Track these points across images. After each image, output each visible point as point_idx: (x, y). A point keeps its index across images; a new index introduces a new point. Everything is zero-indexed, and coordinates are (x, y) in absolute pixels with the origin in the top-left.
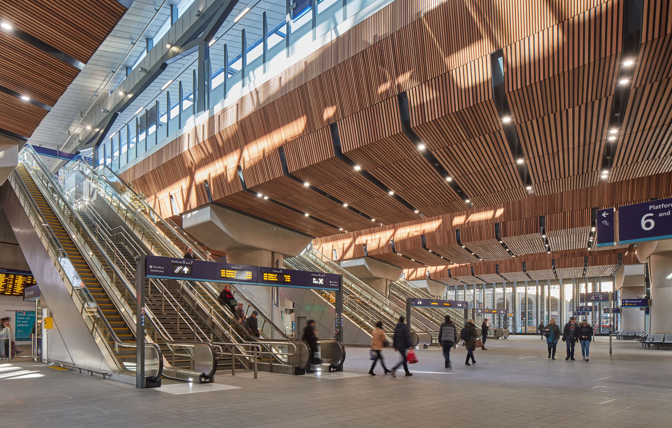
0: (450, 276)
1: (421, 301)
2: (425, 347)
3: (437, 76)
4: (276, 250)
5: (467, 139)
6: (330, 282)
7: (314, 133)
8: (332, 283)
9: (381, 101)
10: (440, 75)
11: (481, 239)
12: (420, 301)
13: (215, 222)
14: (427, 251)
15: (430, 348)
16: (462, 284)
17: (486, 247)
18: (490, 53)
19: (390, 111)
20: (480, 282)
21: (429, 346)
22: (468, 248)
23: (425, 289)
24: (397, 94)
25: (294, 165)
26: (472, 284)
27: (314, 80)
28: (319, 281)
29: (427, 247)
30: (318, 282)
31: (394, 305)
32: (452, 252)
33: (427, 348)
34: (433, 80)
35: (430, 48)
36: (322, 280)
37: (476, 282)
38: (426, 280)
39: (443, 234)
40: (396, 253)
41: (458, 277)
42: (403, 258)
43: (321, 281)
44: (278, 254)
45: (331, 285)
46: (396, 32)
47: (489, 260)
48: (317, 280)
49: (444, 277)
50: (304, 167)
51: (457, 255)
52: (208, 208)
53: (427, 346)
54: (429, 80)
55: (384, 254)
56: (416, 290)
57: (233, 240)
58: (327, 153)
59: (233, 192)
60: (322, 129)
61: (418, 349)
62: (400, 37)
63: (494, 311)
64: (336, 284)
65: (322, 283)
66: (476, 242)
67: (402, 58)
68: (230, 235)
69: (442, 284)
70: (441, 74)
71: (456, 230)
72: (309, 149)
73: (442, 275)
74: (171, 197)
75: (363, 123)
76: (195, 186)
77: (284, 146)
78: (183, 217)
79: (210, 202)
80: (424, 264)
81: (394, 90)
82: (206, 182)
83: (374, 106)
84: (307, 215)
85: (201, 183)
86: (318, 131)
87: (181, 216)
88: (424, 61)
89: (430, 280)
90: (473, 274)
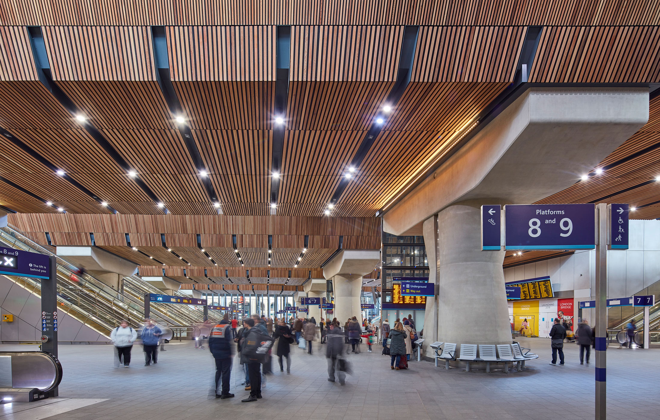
0: (209, 289)
7: (186, 234)
13: (93, 257)
20: (226, 293)
34: (247, 235)
38: (192, 290)
40: (186, 277)
41: (213, 290)
42: (188, 279)
52: (90, 248)
55: (177, 276)
57: (101, 267)
60: (192, 234)
68: (100, 264)
73: (203, 288)
74: (47, 233)
75: (214, 239)
76: (79, 234)
77: (165, 234)
78: (57, 247)
79: (93, 245)
80: (198, 283)
81: (231, 232)
82: (91, 234)
83: (221, 235)
84: (151, 258)
85: (86, 234)
86: (189, 234)
87: (56, 247)
88: (245, 228)
89: (194, 290)
90: (224, 289)
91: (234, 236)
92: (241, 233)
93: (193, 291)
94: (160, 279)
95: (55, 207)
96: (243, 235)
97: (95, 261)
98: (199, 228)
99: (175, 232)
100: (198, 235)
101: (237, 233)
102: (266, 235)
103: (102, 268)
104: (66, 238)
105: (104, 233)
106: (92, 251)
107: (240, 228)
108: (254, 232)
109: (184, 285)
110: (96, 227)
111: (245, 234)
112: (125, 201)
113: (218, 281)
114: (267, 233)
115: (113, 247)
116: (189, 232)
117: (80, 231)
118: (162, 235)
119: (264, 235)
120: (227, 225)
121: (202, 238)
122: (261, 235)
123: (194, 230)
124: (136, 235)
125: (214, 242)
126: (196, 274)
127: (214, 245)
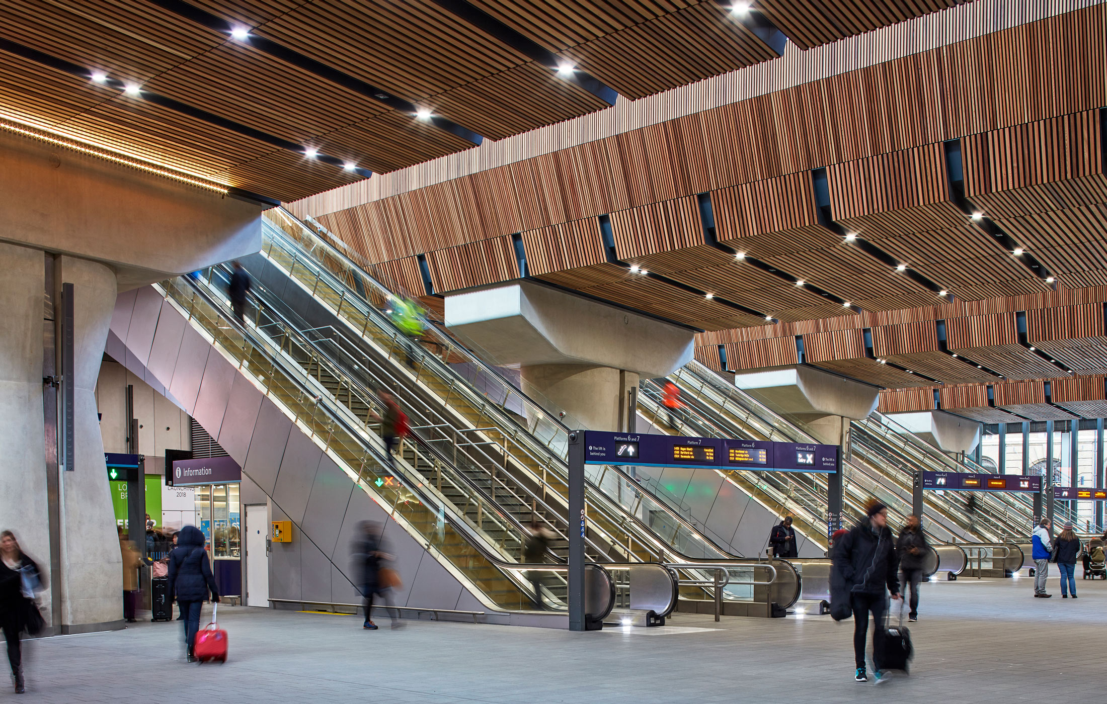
0: (991, 403)
1: (944, 477)
2: (952, 577)
3: (1013, 125)
4: (630, 366)
5: (1058, 209)
6: (823, 459)
7: (778, 179)
8: (825, 462)
9: (913, 147)
10: (1018, 124)
11: (1072, 335)
12: (942, 477)
13: (528, 318)
14: (947, 356)
15: (960, 580)
16: (1020, 420)
17: (1083, 350)
18: (1099, 106)
19: (928, 165)
20: (1065, 416)
21: (958, 575)
22: (1043, 351)
23: (928, 437)
24: (943, 140)
25: (730, 230)
26: (1044, 420)
27: (785, 93)
28: (806, 458)
29: (950, 347)
30: (805, 460)
31: (871, 482)
32: (1005, 357)
33: (955, 579)
34: (1007, 130)
35: (1002, 81)
36: (811, 456)
37: (1054, 416)
38: (930, 414)
39: (987, 320)
40: (875, 359)
41: (1012, 406)
42: (888, 367)
43: (810, 459)
44: (632, 373)
45: (824, 464)
46: (946, 46)
47: (1089, 372)
48: (804, 457)
49: (977, 405)
50: (752, 234)
51: (1015, 363)
52: (516, 289)
53: (955, 576)
54: (999, 128)
55: (846, 360)
56: (905, 438)
57: (556, 350)
58: (801, 216)
59: (583, 264)
60: (796, 174)
61: (935, 582)
62: (952, 55)
63: (1099, 494)
64: (831, 462)
65: (811, 462)
66: (1062, 341)
67: (954, 87)
68: (552, 341)
69: (968, 422)
70: (1020, 123)
71: (1017, 313)
72: (764, 204)
73: (971, 402)
74: (421, 258)
75: (876, 176)
76: (489, 243)
77: (711, 193)
78: (448, 300)
79: (523, 276)
80: (933, 380)
81: (937, 133)
82: (517, 237)
83: (900, 152)
84: (709, 296)
85: (504, 239)
86: (787, 177)
87: (443, 297)
88: (992, 98)
89: (940, 413)
90: (1048, 400)
91: (950, 147)
92: (977, 128)
93: (935, 418)
94: (789, 377)
95: (331, 160)
96: (990, 134)
97: (535, 330)
98: (819, 143)
99: (741, 179)
100: (818, 174)
101: (964, 132)
102: (1091, 112)
103: (561, 354)
104: (462, 264)
105: (547, 228)
106: (525, 296)
107: (974, 106)
108: (1036, 108)
109: (901, 393)
110: (524, 210)
111: (994, 127)
112: (461, 86)
113: (1001, 364)
114: (1095, 103)
115: (571, 272)
116: (787, 167)
117: (491, 233)
118: (703, 198)
119: (1078, 115)
120: (922, 105)
121: (833, 182)
122: (1066, 117)
123: (802, 154)
124: (626, 215)
125: (877, 193)
126: (906, 346)
127: (875, 207)
